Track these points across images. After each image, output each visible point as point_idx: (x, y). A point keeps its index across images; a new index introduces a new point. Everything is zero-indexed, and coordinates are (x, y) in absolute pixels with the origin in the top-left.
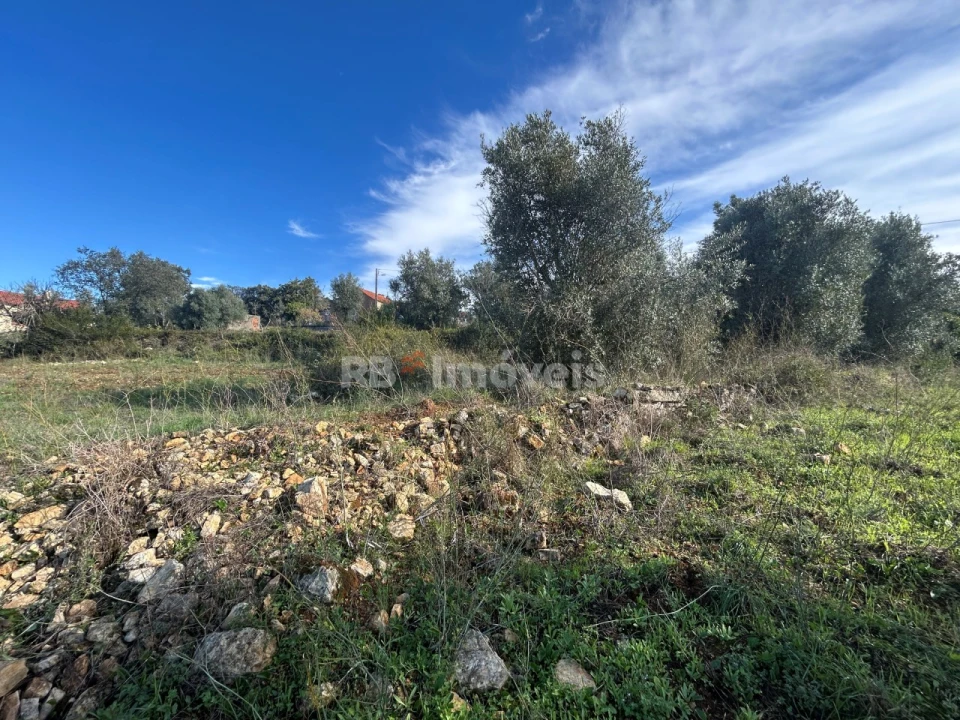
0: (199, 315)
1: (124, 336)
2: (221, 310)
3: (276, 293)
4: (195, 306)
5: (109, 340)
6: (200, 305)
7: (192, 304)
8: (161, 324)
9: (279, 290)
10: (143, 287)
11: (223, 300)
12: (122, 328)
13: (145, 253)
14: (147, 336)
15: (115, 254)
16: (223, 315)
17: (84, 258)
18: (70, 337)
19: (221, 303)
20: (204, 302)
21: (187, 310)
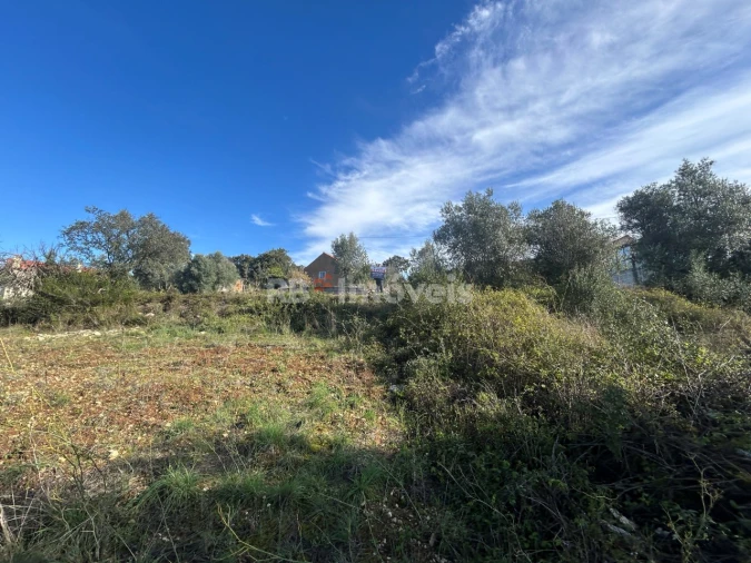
0: (198, 279)
1: (126, 301)
2: (218, 274)
3: (256, 261)
4: (194, 270)
5: (111, 305)
6: (199, 269)
7: (193, 269)
8: (164, 288)
9: (258, 259)
10: (151, 250)
11: (219, 265)
12: (126, 291)
13: (155, 215)
14: (150, 301)
15: (123, 216)
16: (218, 279)
17: (92, 218)
18: (68, 302)
19: (217, 267)
20: (203, 267)
21: (187, 274)
